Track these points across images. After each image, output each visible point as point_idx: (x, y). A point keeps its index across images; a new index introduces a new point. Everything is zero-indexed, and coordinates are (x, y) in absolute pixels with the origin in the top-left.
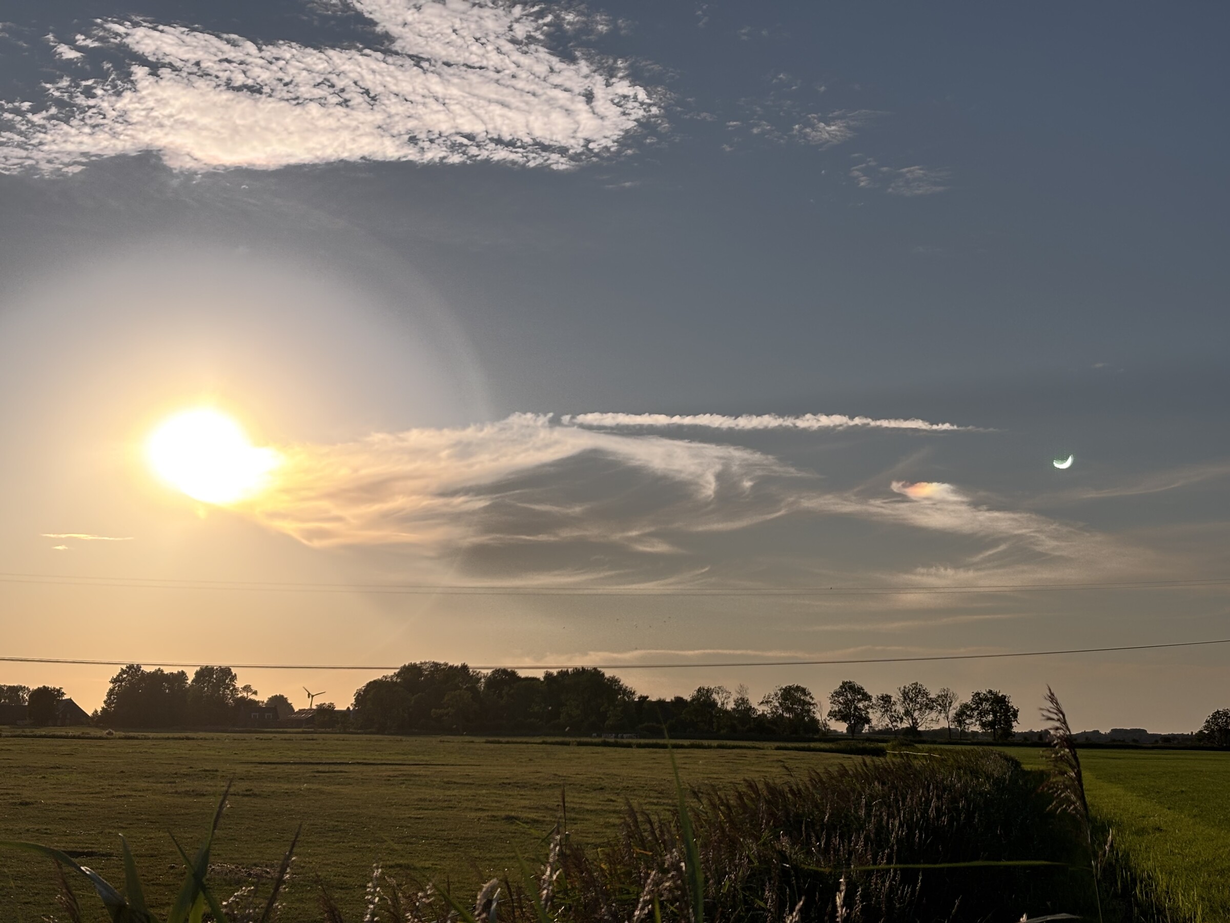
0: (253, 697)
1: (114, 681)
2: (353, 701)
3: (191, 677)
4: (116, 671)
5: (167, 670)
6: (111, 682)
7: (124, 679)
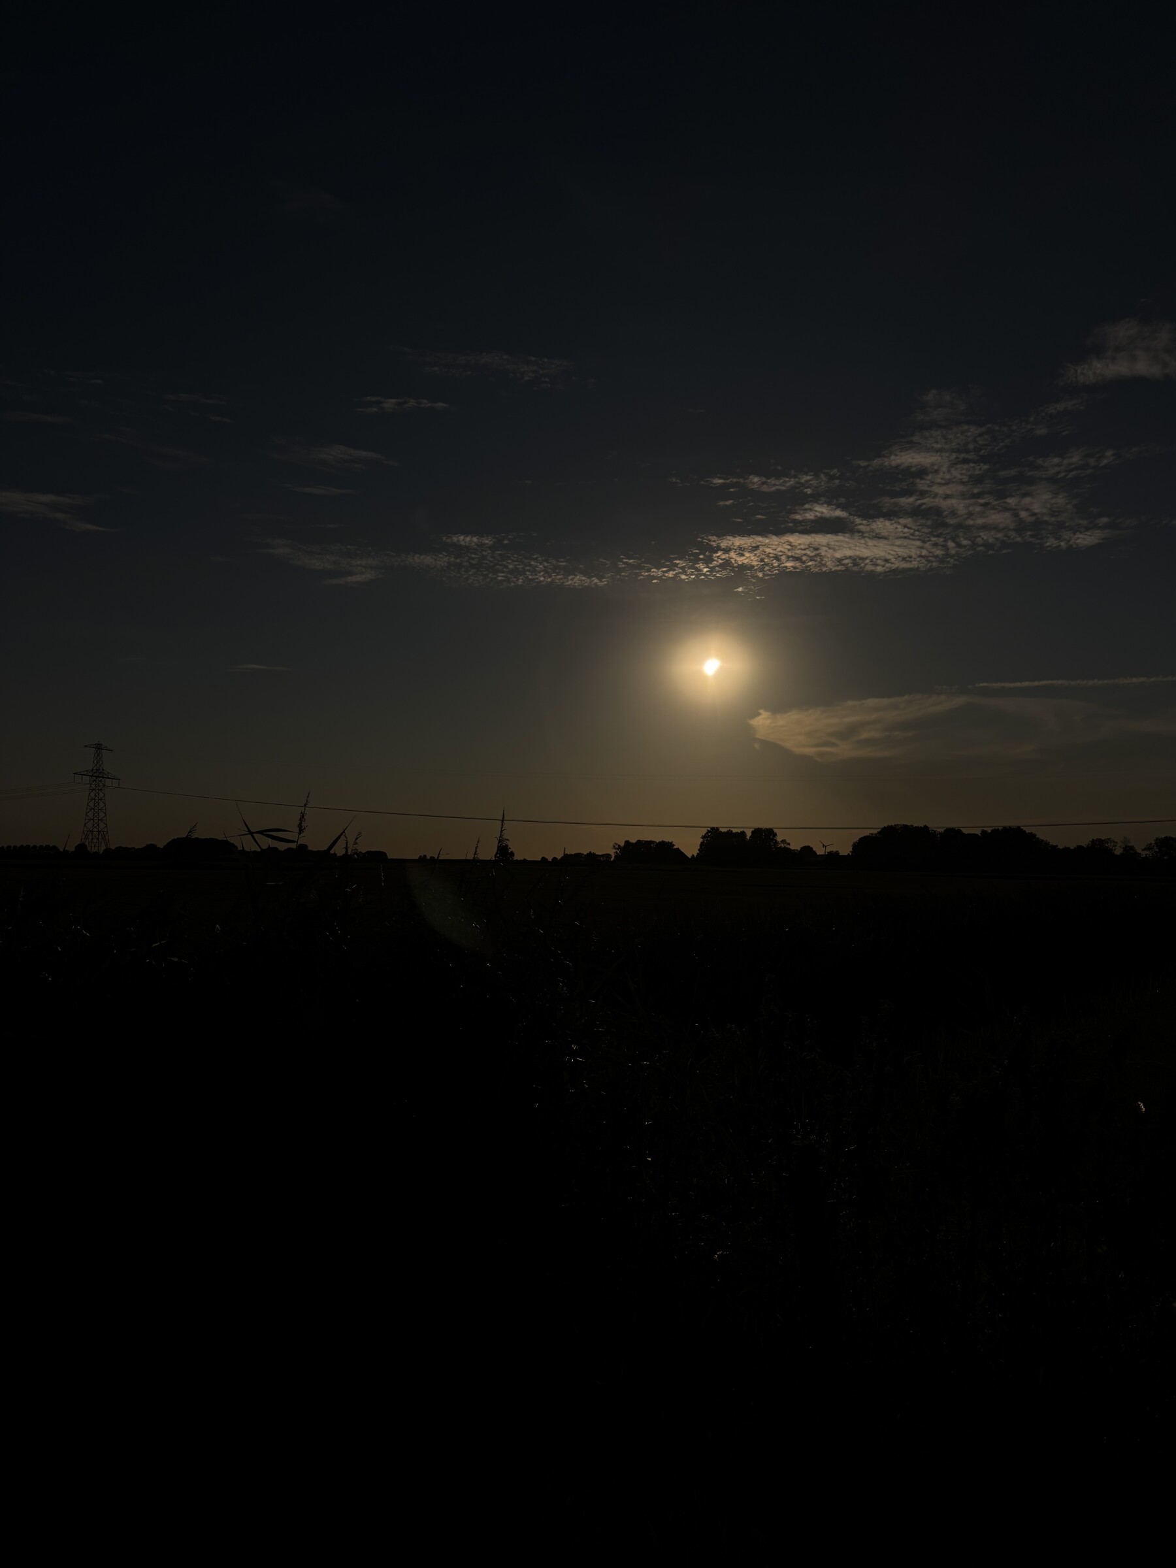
0: (788, 846)
1: (703, 837)
2: (851, 850)
3: (749, 834)
4: (704, 831)
5: (734, 831)
6: (702, 838)
7: (709, 836)
